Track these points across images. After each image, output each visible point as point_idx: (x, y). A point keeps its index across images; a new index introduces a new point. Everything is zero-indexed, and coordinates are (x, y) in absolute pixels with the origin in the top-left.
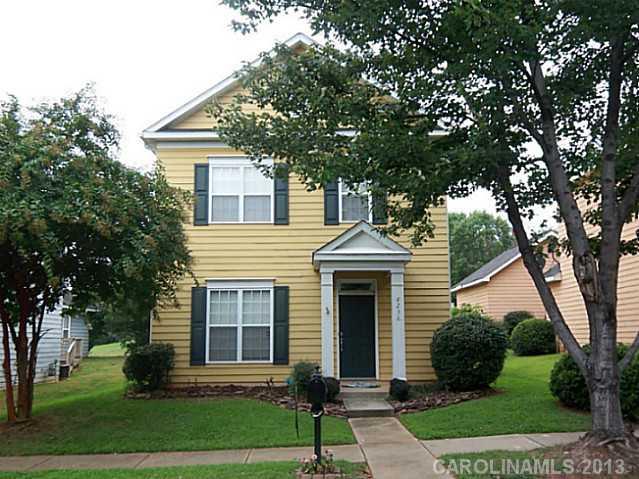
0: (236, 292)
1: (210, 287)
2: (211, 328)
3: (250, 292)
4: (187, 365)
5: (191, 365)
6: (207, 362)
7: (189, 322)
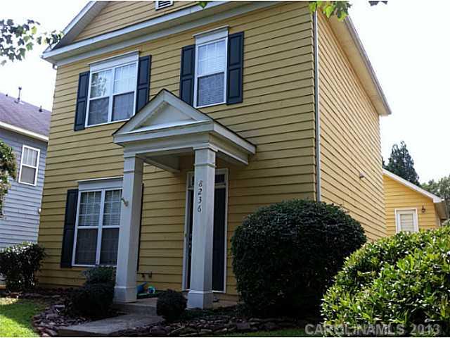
0: (100, 192)
1: (82, 189)
2: (79, 230)
3: (111, 191)
4: (58, 267)
5: (61, 267)
6: (73, 265)
7: (62, 225)
